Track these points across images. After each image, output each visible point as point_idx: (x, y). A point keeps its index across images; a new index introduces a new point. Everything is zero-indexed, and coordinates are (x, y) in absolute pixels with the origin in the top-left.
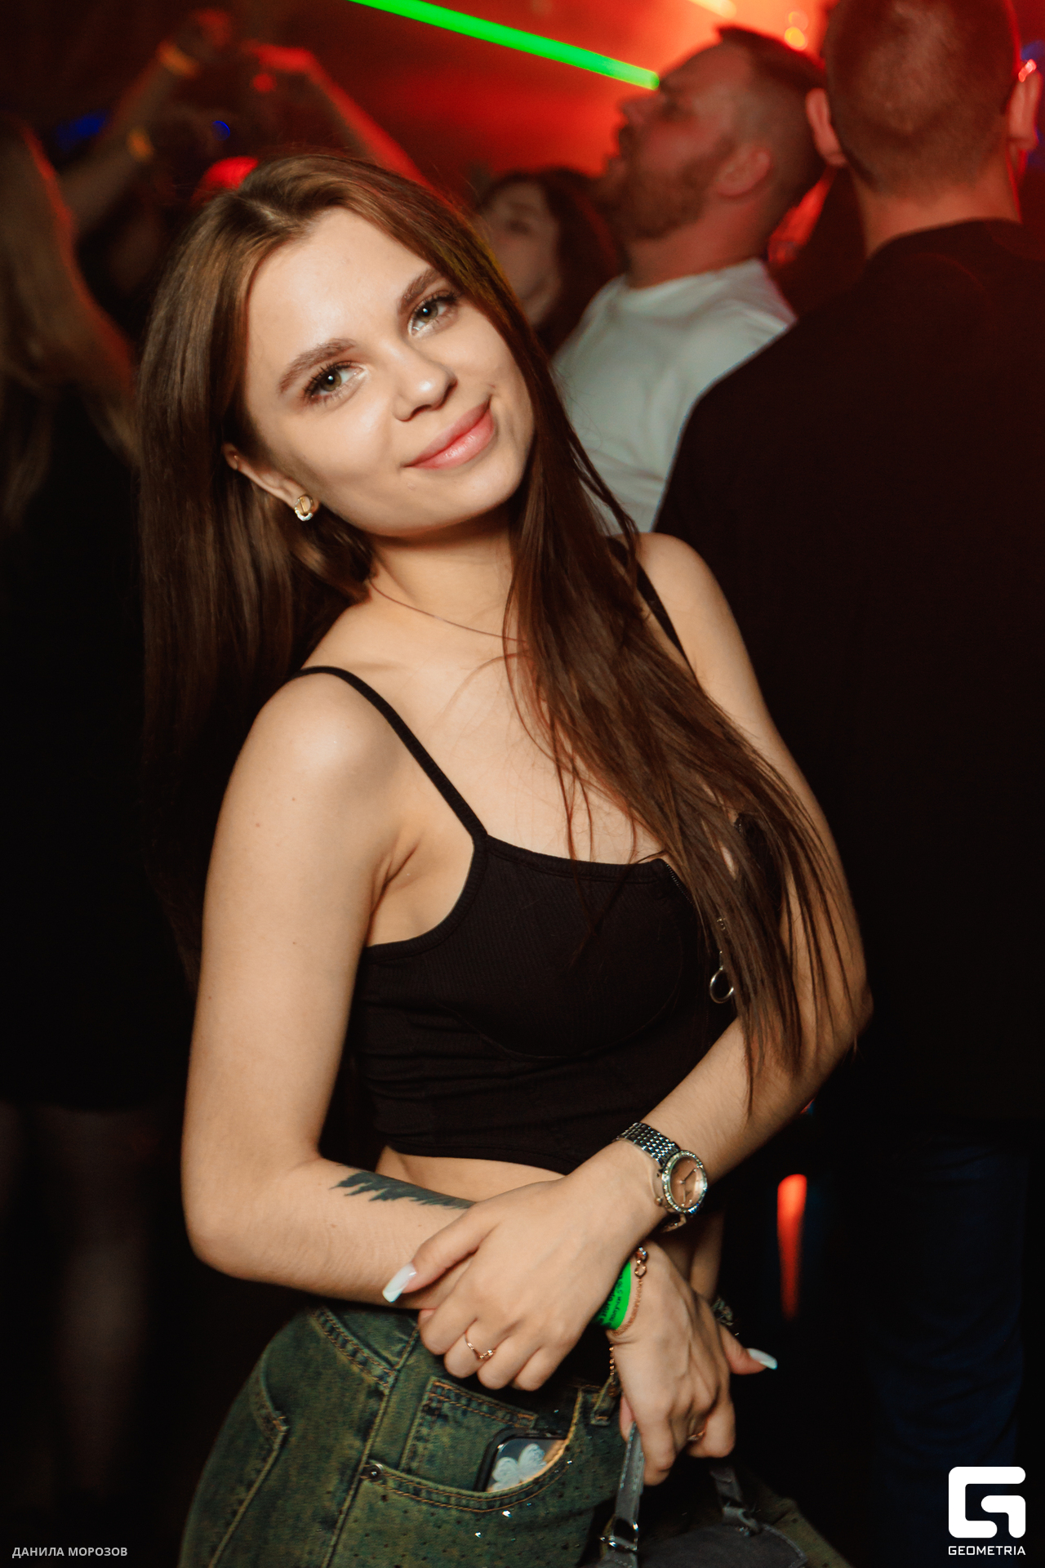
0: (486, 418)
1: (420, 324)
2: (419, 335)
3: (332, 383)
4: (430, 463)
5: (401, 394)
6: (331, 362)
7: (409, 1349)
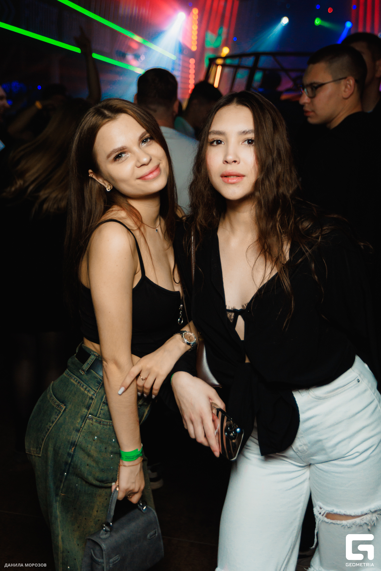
0: (159, 168)
1: (143, 144)
2: (143, 146)
3: (120, 157)
4: (143, 178)
5: (138, 161)
6: (121, 152)
7: (99, 388)
